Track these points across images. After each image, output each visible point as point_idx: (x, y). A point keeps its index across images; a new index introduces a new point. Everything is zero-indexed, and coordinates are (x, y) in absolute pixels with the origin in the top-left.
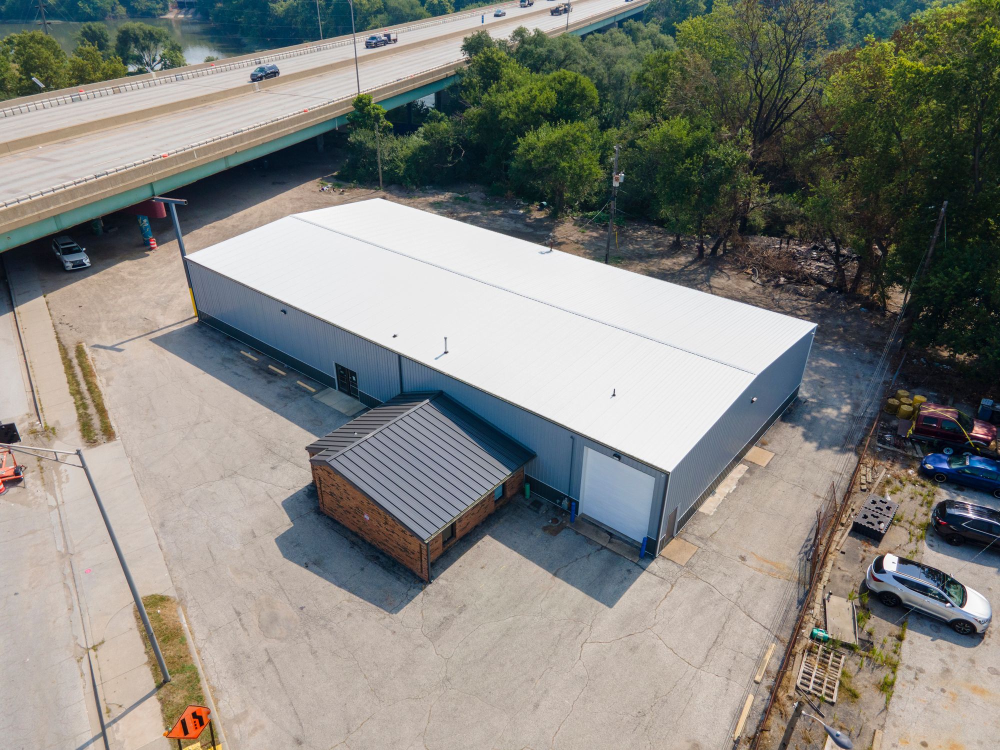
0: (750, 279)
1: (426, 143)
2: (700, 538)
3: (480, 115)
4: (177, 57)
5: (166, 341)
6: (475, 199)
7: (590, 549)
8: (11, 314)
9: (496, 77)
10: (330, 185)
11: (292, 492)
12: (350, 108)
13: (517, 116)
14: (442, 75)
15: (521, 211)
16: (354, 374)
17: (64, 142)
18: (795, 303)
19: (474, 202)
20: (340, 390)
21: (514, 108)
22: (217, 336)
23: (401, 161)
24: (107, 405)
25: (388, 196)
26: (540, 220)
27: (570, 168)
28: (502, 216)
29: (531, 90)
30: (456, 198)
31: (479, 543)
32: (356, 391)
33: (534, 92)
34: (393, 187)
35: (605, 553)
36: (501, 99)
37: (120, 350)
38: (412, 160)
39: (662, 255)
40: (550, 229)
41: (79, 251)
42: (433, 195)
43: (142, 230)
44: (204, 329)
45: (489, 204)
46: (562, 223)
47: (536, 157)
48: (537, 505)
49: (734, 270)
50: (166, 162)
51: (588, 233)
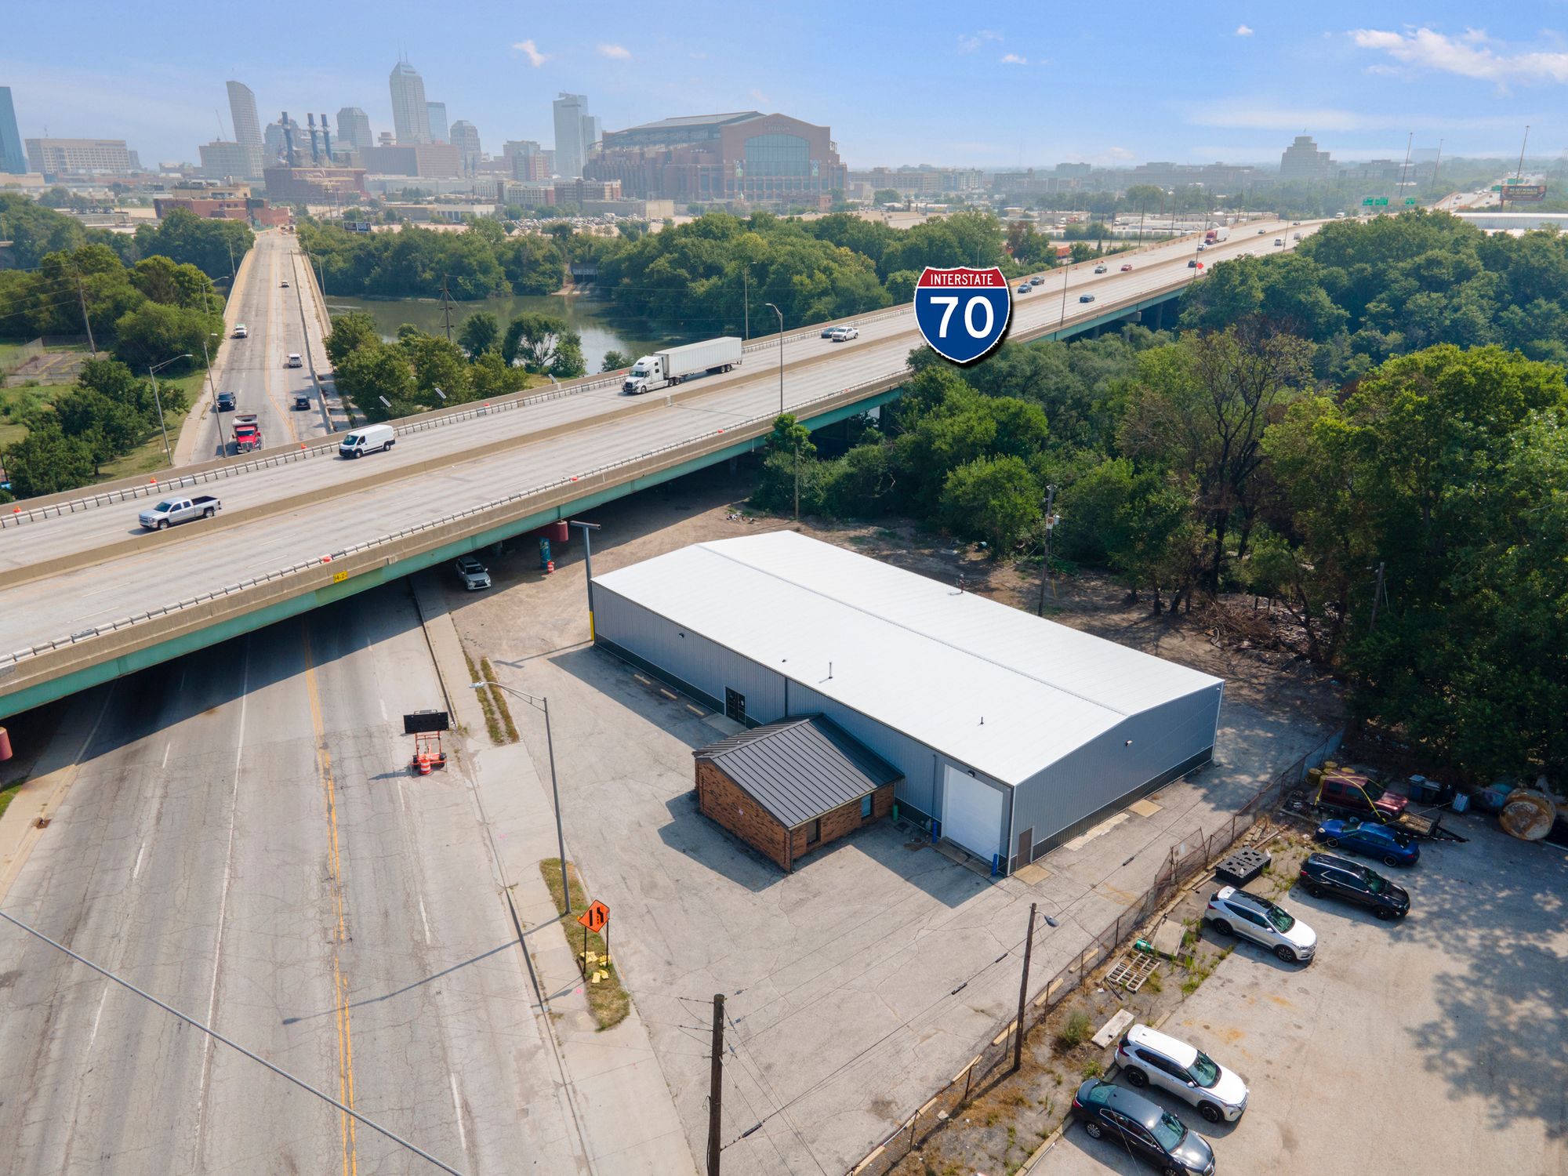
0: (1209, 641)
1: (853, 470)
2: (1057, 867)
3: (914, 442)
4: (573, 351)
5: (563, 661)
6: (904, 535)
7: (945, 864)
8: (420, 628)
9: (939, 400)
10: (739, 513)
11: (676, 795)
12: (770, 428)
13: (951, 446)
14: (886, 388)
15: (956, 552)
16: (742, 698)
17: (475, 462)
18: (1254, 671)
19: (902, 538)
20: (728, 715)
21: (949, 439)
22: (612, 660)
23: (822, 489)
24: (511, 713)
25: (803, 527)
26: (976, 563)
27: (1002, 507)
28: (932, 555)
29: (969, 419)
30: (881, 534)
31: (842, 850)
32: (743, 716)
33: (971, 422)
34: (810, 518)
35: (959, 869)
36: (937, 427)
37: (520, 667)
38: (834, 489)
39: (1113, 610)
40: (985, 573)
41: (482, 571)
42: (855, 528)
43: (541, 553)
44: (599, 652)
45: (918, 542)
46: (1001, 567)
47: (964, 493)
48: (903, 826)
49: (1193, 630)
50: (576, 485)
51: (1030, 580)
